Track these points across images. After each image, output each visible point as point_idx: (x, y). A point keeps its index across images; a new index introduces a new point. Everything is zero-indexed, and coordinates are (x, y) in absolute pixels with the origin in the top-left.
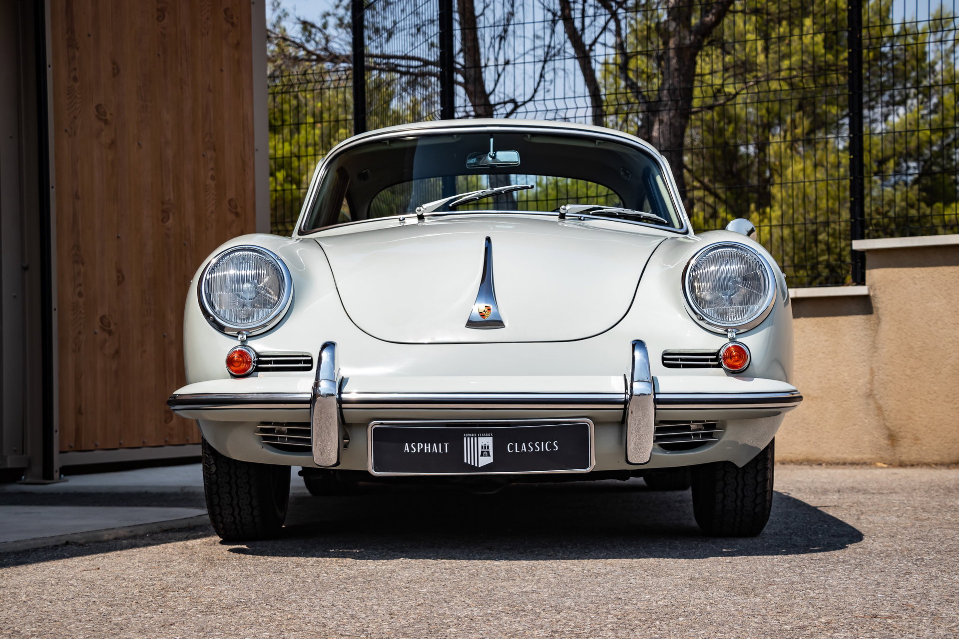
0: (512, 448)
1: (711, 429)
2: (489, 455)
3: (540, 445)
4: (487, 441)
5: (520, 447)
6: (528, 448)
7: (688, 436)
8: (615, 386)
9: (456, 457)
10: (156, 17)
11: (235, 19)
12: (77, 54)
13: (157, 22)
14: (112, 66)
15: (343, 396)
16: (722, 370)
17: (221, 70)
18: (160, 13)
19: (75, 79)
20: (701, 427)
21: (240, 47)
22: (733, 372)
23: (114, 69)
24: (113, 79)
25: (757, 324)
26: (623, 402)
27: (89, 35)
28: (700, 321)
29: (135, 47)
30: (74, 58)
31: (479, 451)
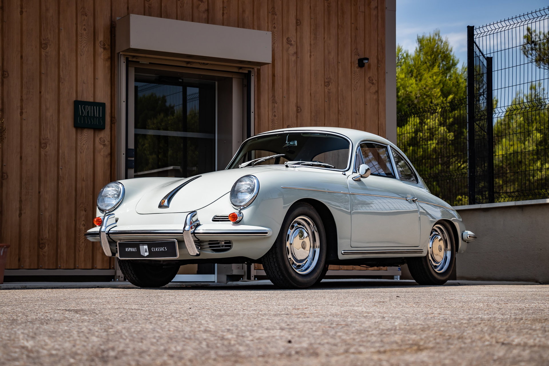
0: (153, 249)
1: (229, 244)
2: (147, 252)
3: (161, 248)
4: (146, 247)
5: (155, 249)
6: (158, 250)
7: (219, 246)
8: (179, 227)
10: (325, 85)
11: (374, 81)
12: (276, 105)
13: (325, 87)
14: (297, 108)
15: (110, 232)
16: (232, 222)
17: (365, 104)
18: (327, 83)
19: (275, 116)
20: (223, 243)
21: (378, 93)
22: (235, 223)
23: (299, 110)
24: (298, 114)
25: (248, 205)
26: (182, 233)
27: (285, 97)
28: (232, 204)
29: (311, 99)
30: (275, 107)
31: (144, 250)
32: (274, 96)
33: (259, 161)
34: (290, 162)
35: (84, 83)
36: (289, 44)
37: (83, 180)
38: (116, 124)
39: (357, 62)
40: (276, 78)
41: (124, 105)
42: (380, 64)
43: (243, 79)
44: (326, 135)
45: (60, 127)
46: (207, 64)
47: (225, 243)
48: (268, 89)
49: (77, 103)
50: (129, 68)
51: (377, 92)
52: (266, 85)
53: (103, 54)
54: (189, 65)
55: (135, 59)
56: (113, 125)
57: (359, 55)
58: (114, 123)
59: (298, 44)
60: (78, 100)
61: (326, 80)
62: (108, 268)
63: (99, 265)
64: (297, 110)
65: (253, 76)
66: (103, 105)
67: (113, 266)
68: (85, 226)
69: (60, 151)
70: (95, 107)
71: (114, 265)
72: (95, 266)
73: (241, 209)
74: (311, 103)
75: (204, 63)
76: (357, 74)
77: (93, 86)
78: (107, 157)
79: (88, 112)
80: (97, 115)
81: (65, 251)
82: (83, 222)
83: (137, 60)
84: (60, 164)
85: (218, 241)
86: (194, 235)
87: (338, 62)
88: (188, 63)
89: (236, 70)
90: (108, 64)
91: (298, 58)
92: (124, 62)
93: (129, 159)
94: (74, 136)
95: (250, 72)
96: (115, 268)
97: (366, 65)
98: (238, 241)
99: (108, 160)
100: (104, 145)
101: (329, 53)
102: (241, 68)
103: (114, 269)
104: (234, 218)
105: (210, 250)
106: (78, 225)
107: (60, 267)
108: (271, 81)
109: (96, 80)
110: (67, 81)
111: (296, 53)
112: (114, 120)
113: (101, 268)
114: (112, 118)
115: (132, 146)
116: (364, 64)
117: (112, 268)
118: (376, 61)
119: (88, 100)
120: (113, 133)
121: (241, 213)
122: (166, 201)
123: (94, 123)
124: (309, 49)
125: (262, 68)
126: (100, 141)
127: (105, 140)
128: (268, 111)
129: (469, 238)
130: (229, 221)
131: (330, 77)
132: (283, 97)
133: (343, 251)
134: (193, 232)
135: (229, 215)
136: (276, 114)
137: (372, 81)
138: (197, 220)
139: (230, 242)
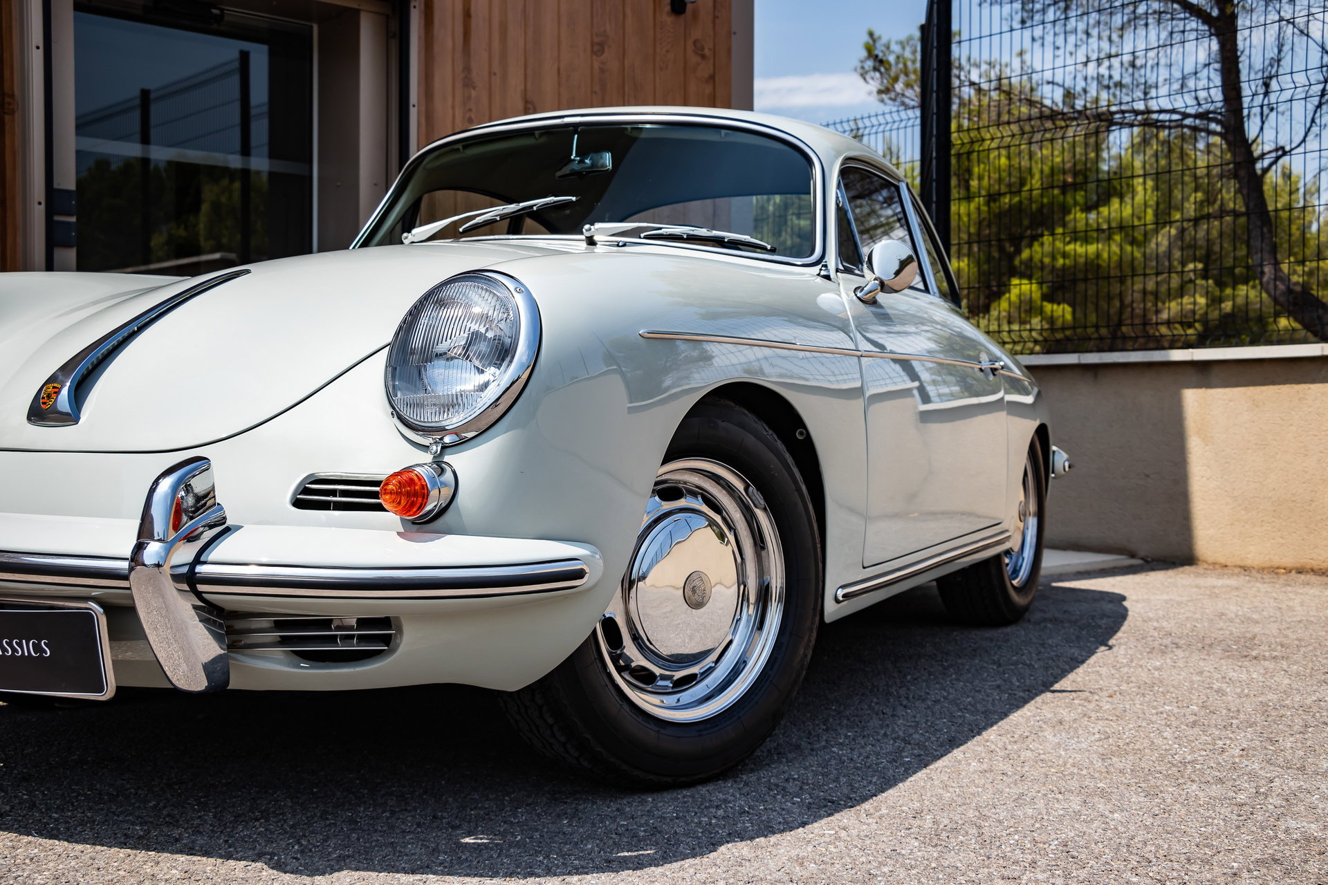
1: (379, 632)
3: (20, 645)
6: (3, 648)
7: (331, 639)
8: (114, 544)
10: (593, 52)
11: (707, 52)
12: (473, 93)
13: (594, 57)
16: (394, 516)
18: (598, 48)
19: (470, 120)
20: (351, 622)
21: (714, 81)
22: (414, 523)
25: (484, 428)
26: (125, 577)
27: (495, 74)
28: (396, 419)
29: (559, 84)
30: (469, 98)
32: (467, 69)
33: (478, 220)
34: (598, 225)
38: (16, 115)
40: (473, 21)
41: (36, 60)
42: (719, 11)
43: (388, 16)
44: (724, 133)
47: (362, 626)
48: (454, 49)
51: (712, 77)
52: (448, 37)
56: (8, 117)
61: (597, 40)
64: (526, 109)
65: (415, 8)
73: (445, 447)
74: (559, 94)
76: (668, 31)
86: (195, 589)
93: (57, 218)
97: (690, 8)
98: (426, 617)
104: (409, 494)
105: (282, 657)
108: (462, 29)
112: (10, 104)
114: (6, 95)
115: (69, 182)
116: (684, 5)
118: (710, 2)
120: (8, 143)
121: (443, 471)
122: (68, 387)
128: (453, 107)
130: (379, 508)
131: (605, 31)
132: (491, 74)
133: (843, 587)
134: (185, 570)
135: (383, 478)
136: (473, 116)
137: (703, 49)
138: (204, 501)
139: (385, 622)
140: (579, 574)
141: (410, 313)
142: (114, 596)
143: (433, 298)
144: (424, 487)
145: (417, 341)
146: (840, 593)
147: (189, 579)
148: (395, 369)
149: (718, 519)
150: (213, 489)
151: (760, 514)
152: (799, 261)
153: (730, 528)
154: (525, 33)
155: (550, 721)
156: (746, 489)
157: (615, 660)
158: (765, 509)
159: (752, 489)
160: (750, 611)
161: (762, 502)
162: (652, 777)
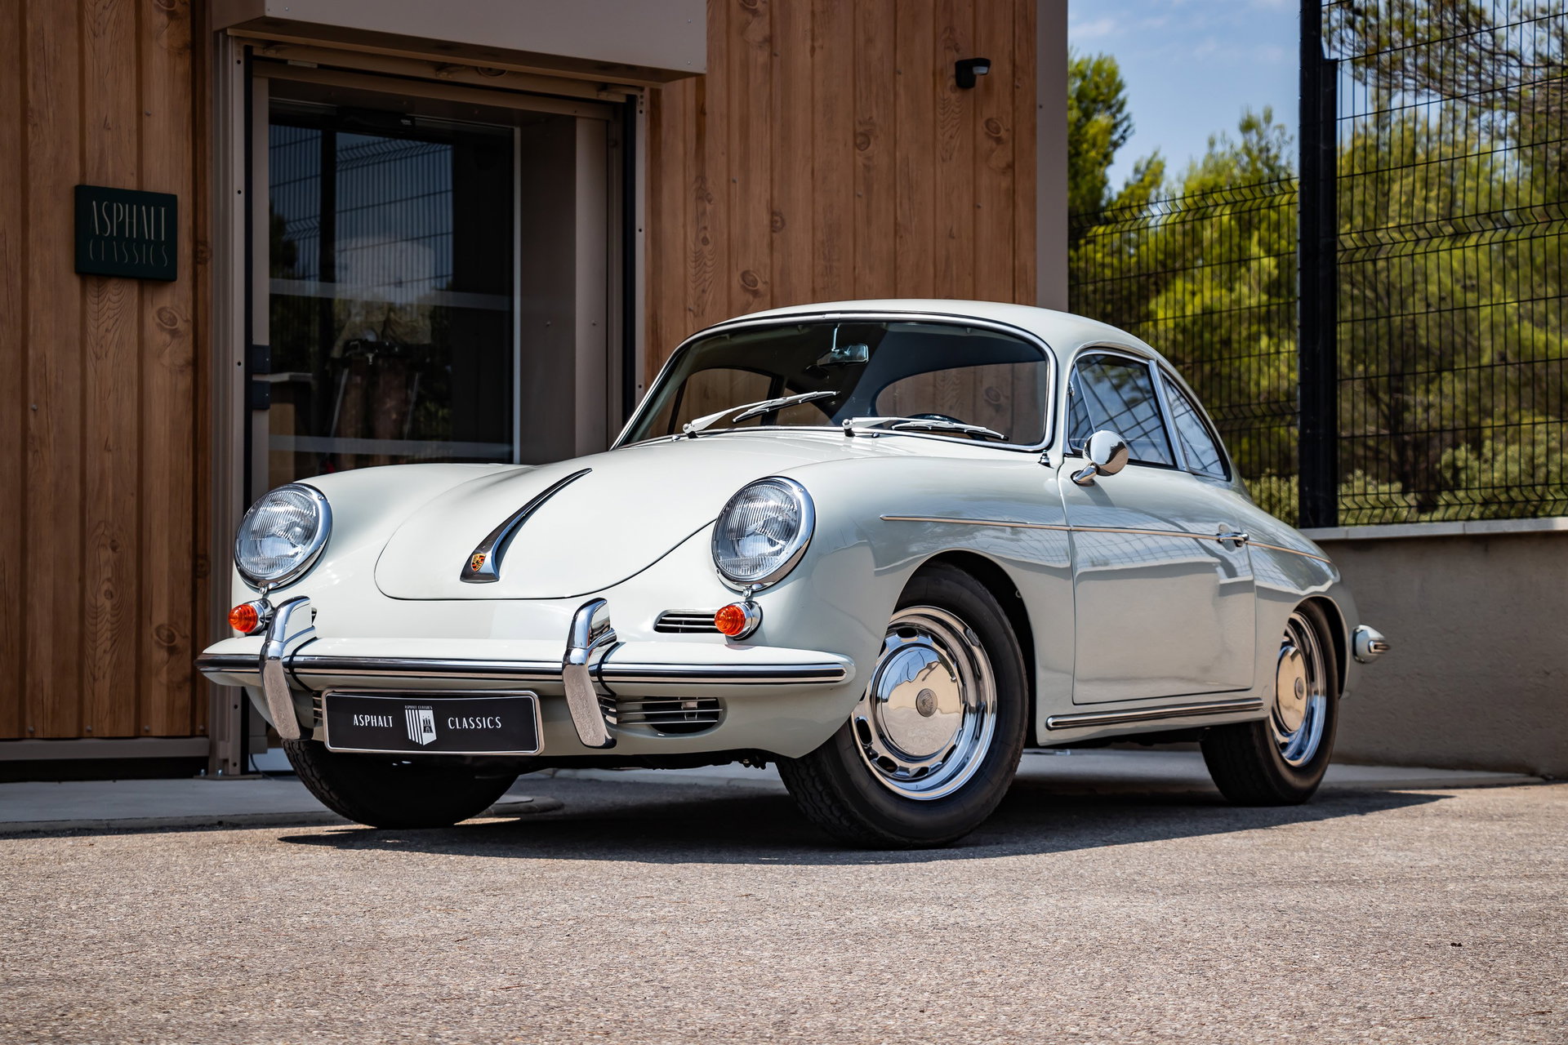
0: (453, 723)
2: (431, 731)
3: (481, 721)
4: (427, 714)
5: (461, 723)
6: (469, 724)
7: (681, 716)
9: (399, 734)
10: (856, 145)
11: (1003, 133)
12: (709, 207)
13: (857, 151)
14: (772, 218)
15: (295, 659)
16: (723, 636)
17: (976, 207)
18: (862, 139)
19: (705, 241)
20: (693, 704)
21: (1014, 171)
22: (734, 639)
23: (777, 222)
24: (775, 235)
25: (778, 579)
26: (559, 673)
27: (734, 181)
28: (720, 575)
29: (814, 189)
30: (704, 213)
31: (421, 725)
32: (701, 178)
33: (750, 412)
34: (856, 420)
35: (106, 127)
36: (747, 9)
37: (107, 448)
39: (952, 71)
40: (709, 119)
41: (239, 202)
42: (1019, 79)
43: (608, 122)
44: (969, 329)
45: (31, 271)
46: (502, 72)
47: (701, 705)
48: (685, 156)
49: (85, 197)
50: (255, 81)
51: (1011, 166)
52: (678, 143)
53: (165, 32)
54: (443, 76)
55: (273, 51)
56: (200, 267)
57: (957, 51)
58: (205, 261)
59: (776, 12)
60: (88, 184)
61: (860, 129)
62: (188, 734)
63: (157, 723)
64: (772, 223)
65: (641, 112)
66: (170, 201)
67: (201, 727)
68: (112, 596)
69: (31, 352)
70: (144, 208)
71: (204, 723)
72: (147, 728)
73: (753, 592)
74: (814, 201)
75: (490, 69)
76: (953, 111)
77: (134, 139)
78: (182, 371)
79: (121, 226)
80: (149, 233)
81: (47, 680)
82: (106, 586)
83: (279, 56)
84: (32, 393)
85: (676, 698)
86: (601, 680)
87: (896, 72)
88: (441, 67)
89: (592, 94)
90: (183, 66)
91: (776, 55)
92: (239, 62)
93: (256, 378)
94: (77, 304)
95: (632, 100)
96: (210, 733)
97: (979, 81)
98: (743, 699)
99: (185, 382)
100: (174, 333)
101: (870, 41)
102: (604, 87)
103: (207, 736)
104: (732, 621)
105: (646, 728)
106: (89, 595)
107: (31, 732)
108: (694, 130)
109: (146, 119)
110: (51, 121)
111: (770, 40)
112: (202, 252)
113: (164, 734)
114: (198, 243)
115: (262, 338)
116: (974, 77)
117: (198, 733)
118: (1008, 68)
119: (119, 186)
120: (200, 296)
121: (752, 607)
122: (489, 556)
123: (141, 259)
124: (808, 27)
125: (665, 88)
126: (158, 320)
127: (175, 317)
128: (685, 226)
129: (1373, 650)
130: (716, 631)
131: (871, 118)
132: (730, 181)
133: (1053, 717)
134: (596, 667)
135: (715, 612)
136: (708, 236)
137: (998, 130)
138: (605, 627)
139: (715, 704)
140: (839, 673)
141: (728, 505)
142: (548, 686)
143: (744, 494)
144: (742, 616)
145: (734, 522)
146: (1050, 721)
147: (598, 673)
148: (718, 542)
149: (944, 653)
150: (608, 620)
151: (977, 652)
152: (1030, 448)
153: (953, 660)
154: (772, 127)
155: (820, 788)
156: (965, 631)
157: (867, 752)
158: (980, 647)
159: (969, 630)
160: (971, 720)
161: (978, 641)
162: (893, 836)
